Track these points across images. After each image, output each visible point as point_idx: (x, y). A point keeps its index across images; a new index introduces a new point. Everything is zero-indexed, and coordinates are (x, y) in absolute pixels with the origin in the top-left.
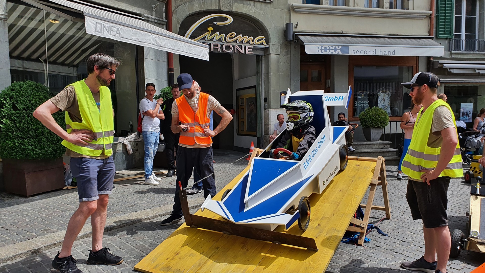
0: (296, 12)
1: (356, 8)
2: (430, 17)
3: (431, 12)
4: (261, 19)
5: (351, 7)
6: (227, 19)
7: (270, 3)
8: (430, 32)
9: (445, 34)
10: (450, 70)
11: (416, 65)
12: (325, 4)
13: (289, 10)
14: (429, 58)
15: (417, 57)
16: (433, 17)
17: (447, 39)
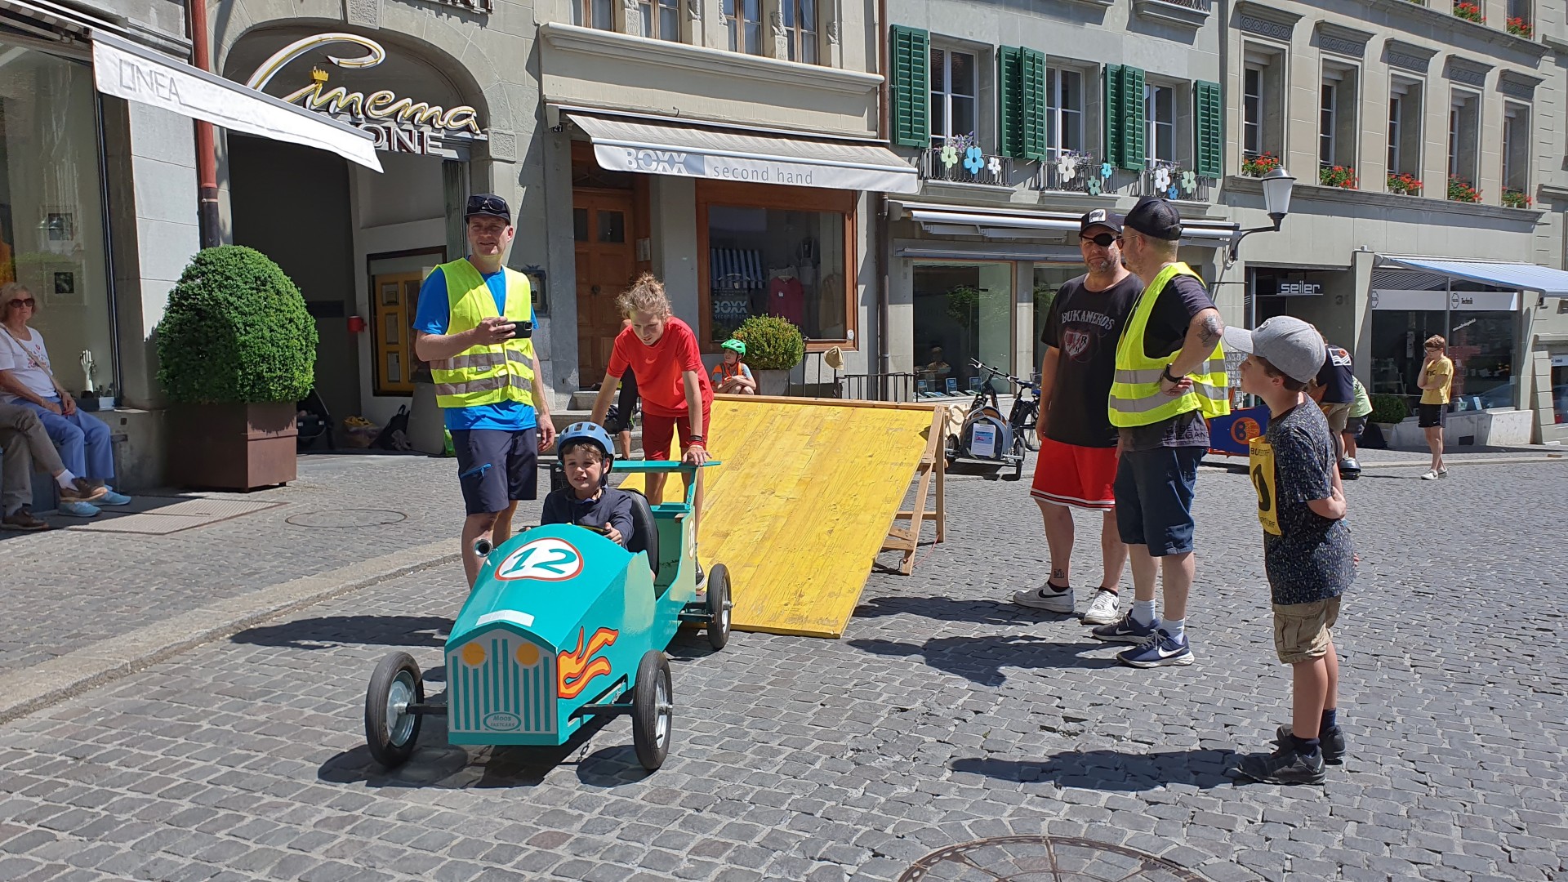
1: (708, 50)
2: (879, 90)
3: (882, 77)
4: (461, 57)
5: (696, 46)
6: (366, 50)
7: (485, 16)
8: (879, 128)
9: (912, 137)
10: (925, 227)
11: (850, 211)
12: (631, 33)
13: (536, 40)
14: (879, 195)
15: (857, 192)
16: (886, 90)
17: (915, 148)
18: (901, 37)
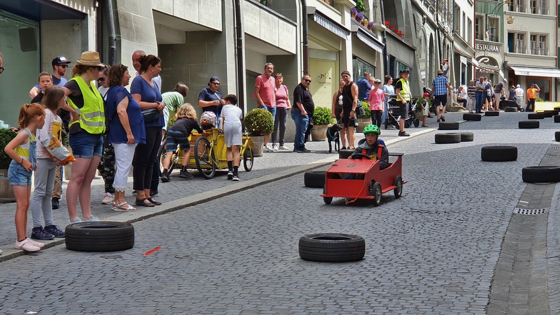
0: (507, 56)
1: (528, 54)
2: (556, 59)
3: (556, 57)
4: (496, 59)
6: (487, 60)
7: (499, 52)
8: (556, 65)
11: (550, 81)
12: (517, 53)
14: (556, 78)
15: (551, 77)
16: (557, 59)
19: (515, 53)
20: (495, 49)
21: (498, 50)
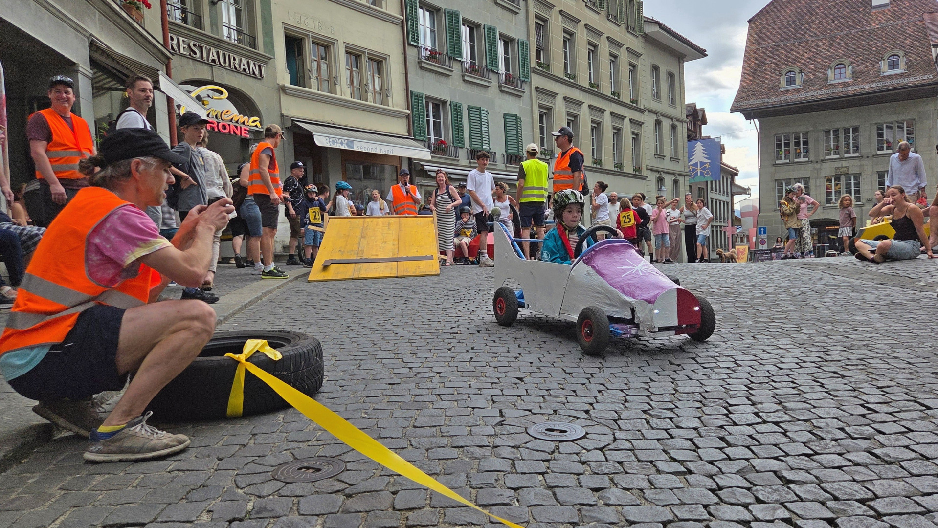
0: (286, 93)
1: (343, 97)
2: (408, 116)
3: (408, 112)
4: (253, 96)
5: (338, 96)
7: (260, 79)
8: (409, 132)
9: (421, 136)
10: (429, 173)
11: (399, 166)
12: (314, 89)
13: (279, 90)
14: (410, 159)
15: (400, 158)
16: (410, 117)
17: (422, 141)
18: (415, 96)
19: (310, 88)
20: (246, 67)
21: (257, 73)
